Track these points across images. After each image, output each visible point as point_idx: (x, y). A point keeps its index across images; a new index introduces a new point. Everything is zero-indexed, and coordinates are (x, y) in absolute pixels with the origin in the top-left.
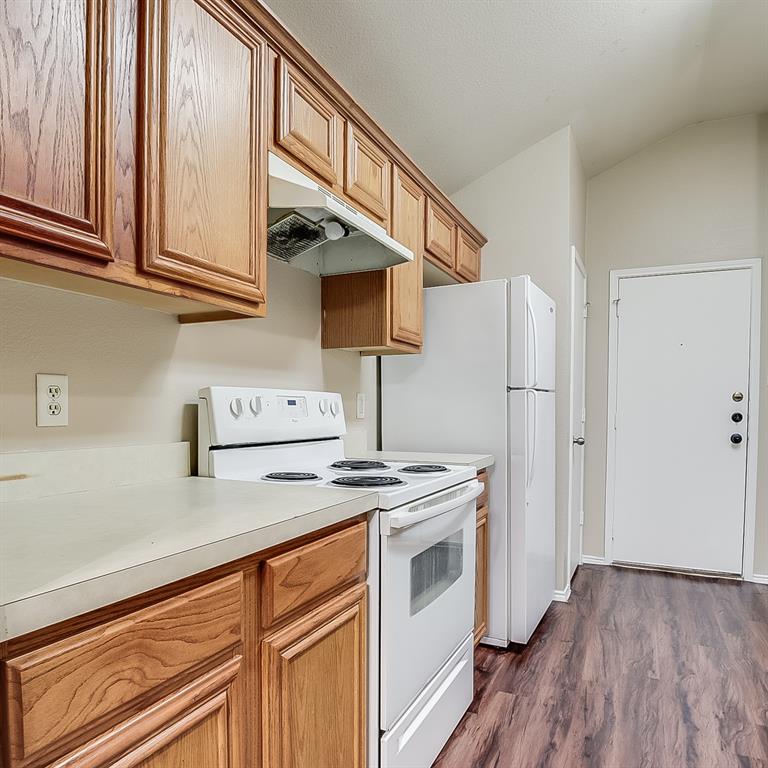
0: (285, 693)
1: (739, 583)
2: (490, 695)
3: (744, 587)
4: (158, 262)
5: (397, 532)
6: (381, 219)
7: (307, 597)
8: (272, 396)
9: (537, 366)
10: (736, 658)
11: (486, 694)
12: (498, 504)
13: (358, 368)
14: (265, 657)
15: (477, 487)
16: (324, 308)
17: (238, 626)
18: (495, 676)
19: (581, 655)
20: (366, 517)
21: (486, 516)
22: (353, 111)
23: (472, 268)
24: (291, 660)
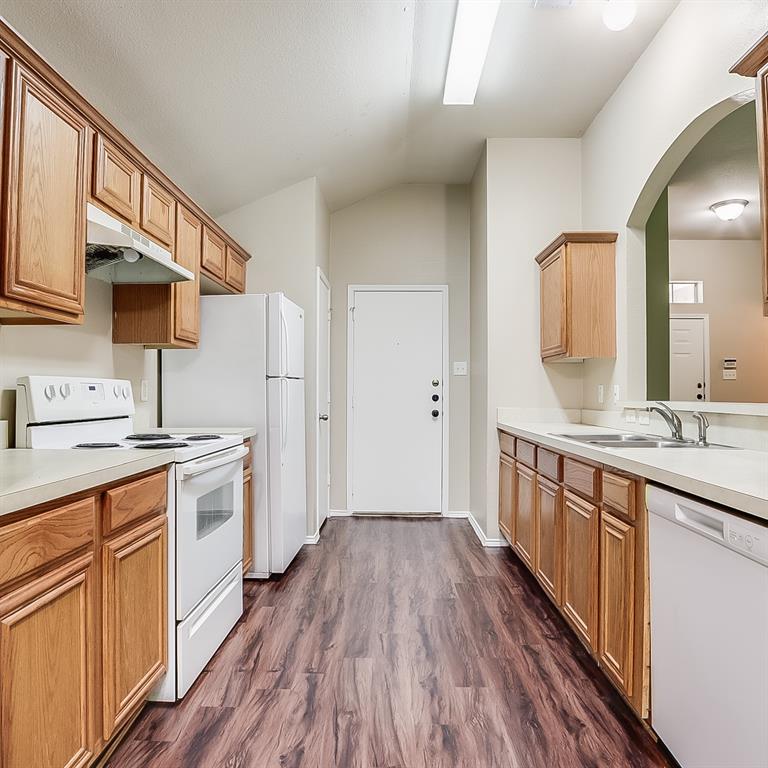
0: (117, 581)
1: (439, 519)
2: (255, 610)
3: (444, 522)
4: (14, 289)
5: (188, 478)
6: (167, 245)
7: (130, 518)
8: (78, 383)
9: (290, 359)
10: (429, 564)
11: (252, 610)
12: (259, 466)
13: (142, 359)
14: (105, 555)
15: (243, 450)
16: (114, 310)
17: (92, 531)
18: (259, 598)
19: (324, 576)
20: (165, 468)
21: (250, 475)
22: (149, 167)
23: (239, 279)
24: (121, 559)
